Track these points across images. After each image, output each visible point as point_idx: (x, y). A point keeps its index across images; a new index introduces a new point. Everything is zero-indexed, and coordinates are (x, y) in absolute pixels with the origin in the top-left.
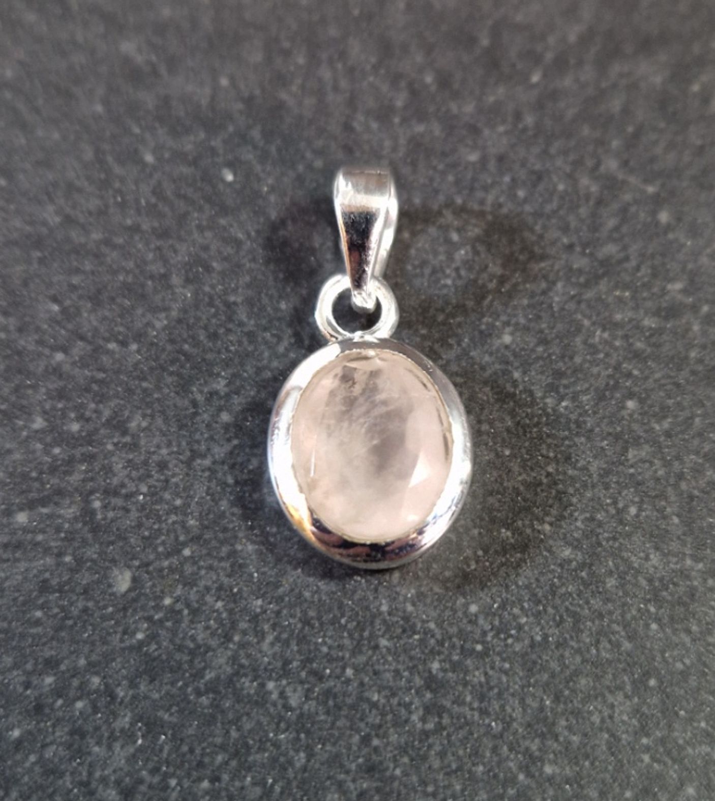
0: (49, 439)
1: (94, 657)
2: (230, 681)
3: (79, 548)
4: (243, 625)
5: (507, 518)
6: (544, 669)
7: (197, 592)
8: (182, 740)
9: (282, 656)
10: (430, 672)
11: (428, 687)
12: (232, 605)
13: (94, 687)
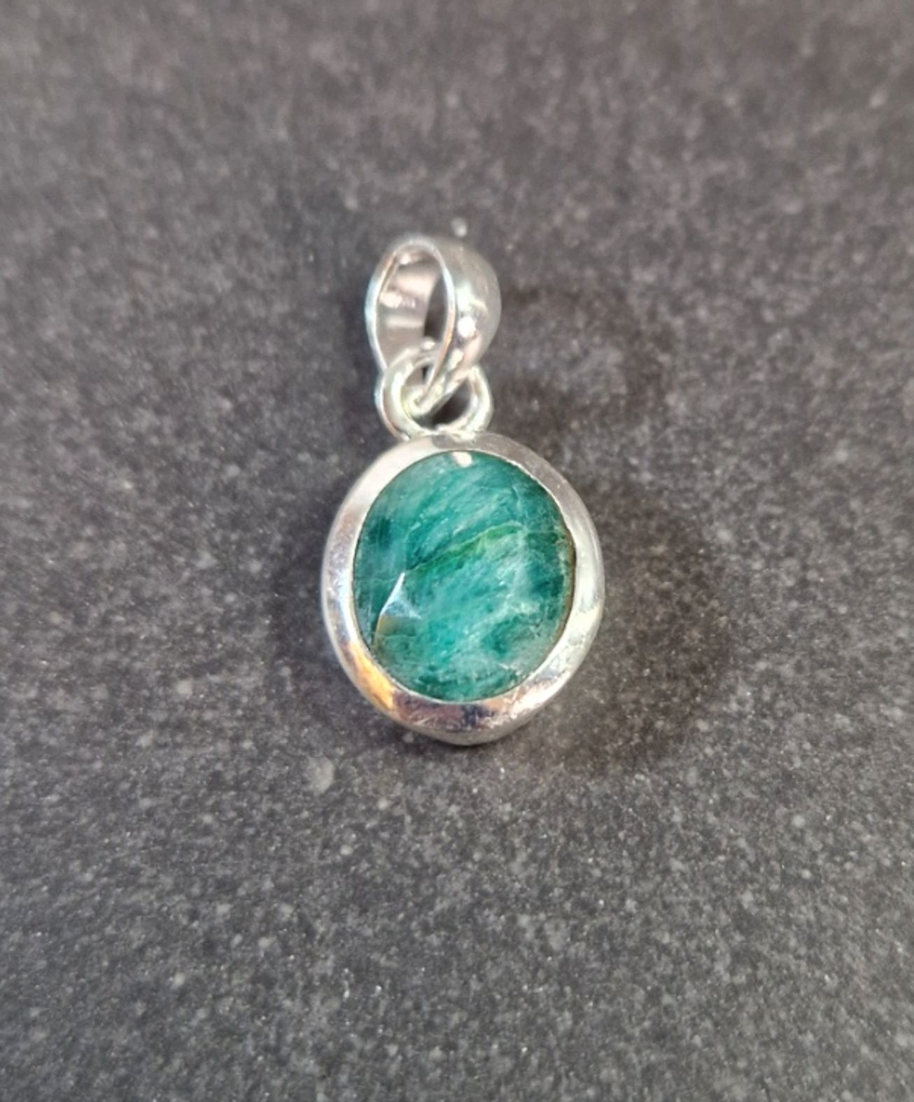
0: (219, 583)
1: (284, 879)
2: (469, 915)
3: (262, 730)
4: (486, 838)
5: (844, 699)
6: (895, 904)
7: (424, 792)
8: (404, 993)
9: (538, 881)
10: (740, 906)
11: (739, 928)
12: (470, 811)
13: (284, 919)
